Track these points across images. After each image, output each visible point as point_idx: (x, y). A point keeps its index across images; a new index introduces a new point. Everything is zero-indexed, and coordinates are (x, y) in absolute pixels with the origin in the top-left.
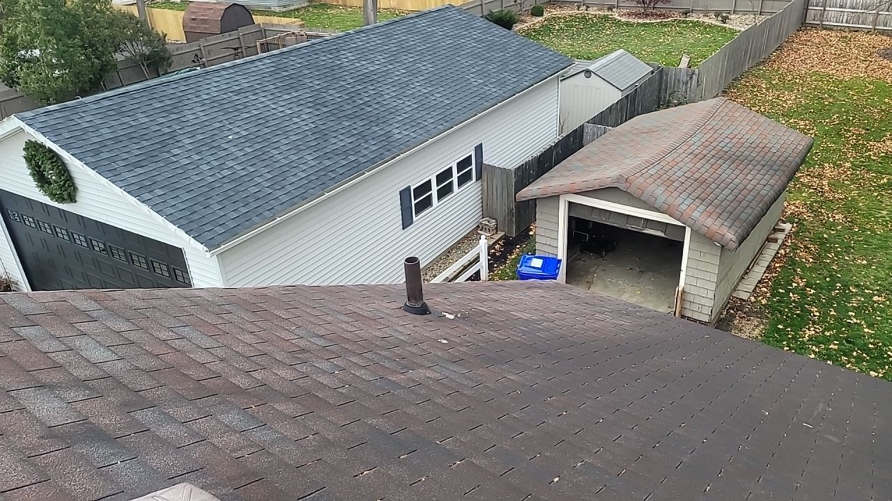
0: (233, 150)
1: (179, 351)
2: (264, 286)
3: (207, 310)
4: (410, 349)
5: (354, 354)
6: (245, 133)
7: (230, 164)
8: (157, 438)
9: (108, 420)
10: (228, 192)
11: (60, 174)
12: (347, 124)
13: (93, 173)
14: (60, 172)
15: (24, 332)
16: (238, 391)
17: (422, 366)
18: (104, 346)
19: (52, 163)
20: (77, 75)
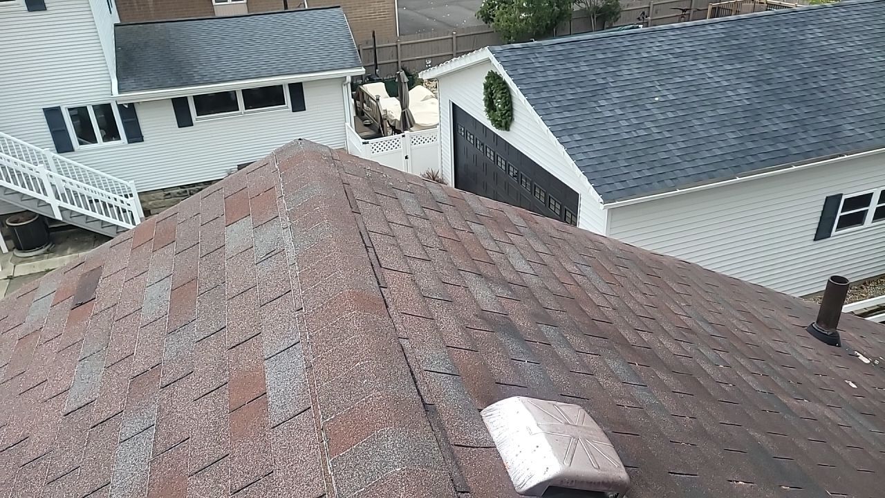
0: (655, 111)
1: (580, 286)
2: (660, 253)
3: (607, 258)
4: (808, 377)
5: (743, 355)
6: (672, 97)
7: (649, 125)
8: (555, 355)
9: (522, 323)
10: (638, 152)
11: (505, 104)
12: (788, 107)
13: (530, 108)
14: (506, 102)
15: (474, 227)
16: (624, 343)
17: (820, 402)
18: (525, 259)
19: (502, 93)
20: (538, 19)
